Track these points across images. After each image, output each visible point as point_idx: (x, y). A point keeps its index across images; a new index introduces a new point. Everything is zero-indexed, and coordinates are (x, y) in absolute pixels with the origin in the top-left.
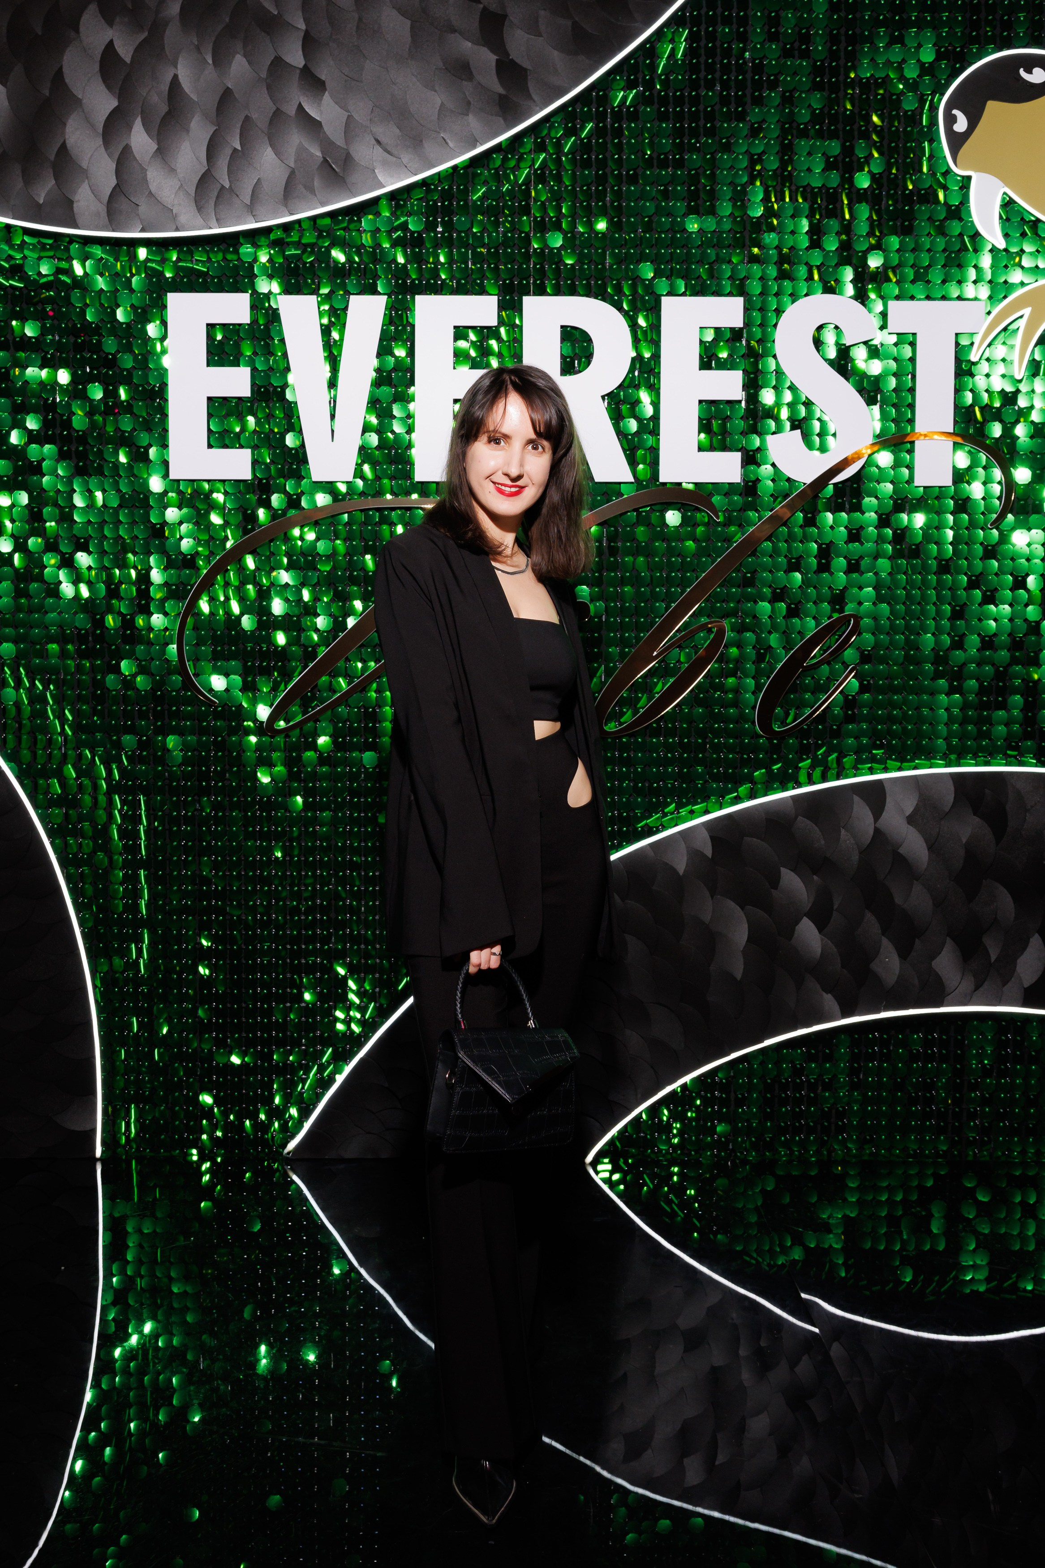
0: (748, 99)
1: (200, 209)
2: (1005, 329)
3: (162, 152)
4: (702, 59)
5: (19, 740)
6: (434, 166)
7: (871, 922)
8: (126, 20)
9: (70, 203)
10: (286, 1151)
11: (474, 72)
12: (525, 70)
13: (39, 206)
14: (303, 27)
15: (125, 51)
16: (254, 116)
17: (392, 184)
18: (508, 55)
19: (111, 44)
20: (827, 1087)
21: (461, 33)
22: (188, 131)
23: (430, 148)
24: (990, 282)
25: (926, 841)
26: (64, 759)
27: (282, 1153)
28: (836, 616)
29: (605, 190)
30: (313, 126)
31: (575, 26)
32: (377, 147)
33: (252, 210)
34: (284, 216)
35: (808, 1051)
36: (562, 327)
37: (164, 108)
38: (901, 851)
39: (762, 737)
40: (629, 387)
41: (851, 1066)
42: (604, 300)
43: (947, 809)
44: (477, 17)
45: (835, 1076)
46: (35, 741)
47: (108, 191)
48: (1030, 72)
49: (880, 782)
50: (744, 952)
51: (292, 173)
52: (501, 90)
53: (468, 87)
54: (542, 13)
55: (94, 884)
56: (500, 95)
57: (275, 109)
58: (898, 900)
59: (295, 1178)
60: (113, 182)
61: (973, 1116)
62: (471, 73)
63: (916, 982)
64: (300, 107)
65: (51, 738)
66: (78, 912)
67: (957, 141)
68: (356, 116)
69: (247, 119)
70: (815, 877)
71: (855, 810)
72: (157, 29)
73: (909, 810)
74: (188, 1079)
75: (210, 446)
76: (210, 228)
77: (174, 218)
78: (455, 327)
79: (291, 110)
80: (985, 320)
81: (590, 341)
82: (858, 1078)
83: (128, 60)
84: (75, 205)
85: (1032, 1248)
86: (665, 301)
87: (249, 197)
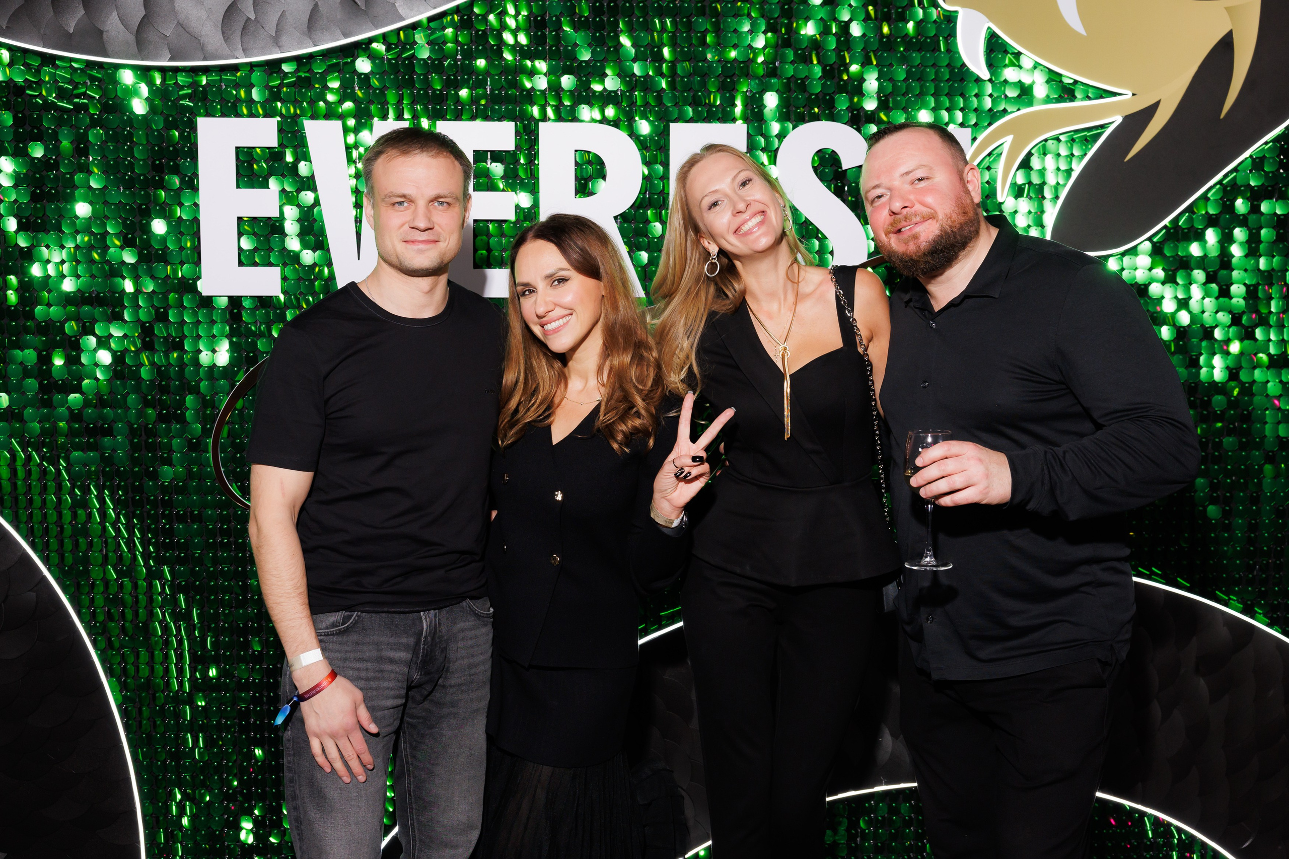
1: (226, 38)
2: (990, 154)
5: (61, 543)
9: (101, 33)
13: (70, 36)
17: (412, 17)
24: (975, 110)
26: (105, 560)
33: (276, 41)
34: (308, 47)
36: (576, 151)
40: (640, 206)
42: (618, 128)
46: (77, 544)
47: (137, 21)
51: (315, 6)
60: (141, 12)
65: (92, 541)
75: (241, 264)
76: (237, 58)
77: (203, 47)
78: (474, 151)
80: (972, 144)
81: (601, 163)
82: (856, 843)
84: (105, 35)
86: (673, 126)
87: (274, 29)
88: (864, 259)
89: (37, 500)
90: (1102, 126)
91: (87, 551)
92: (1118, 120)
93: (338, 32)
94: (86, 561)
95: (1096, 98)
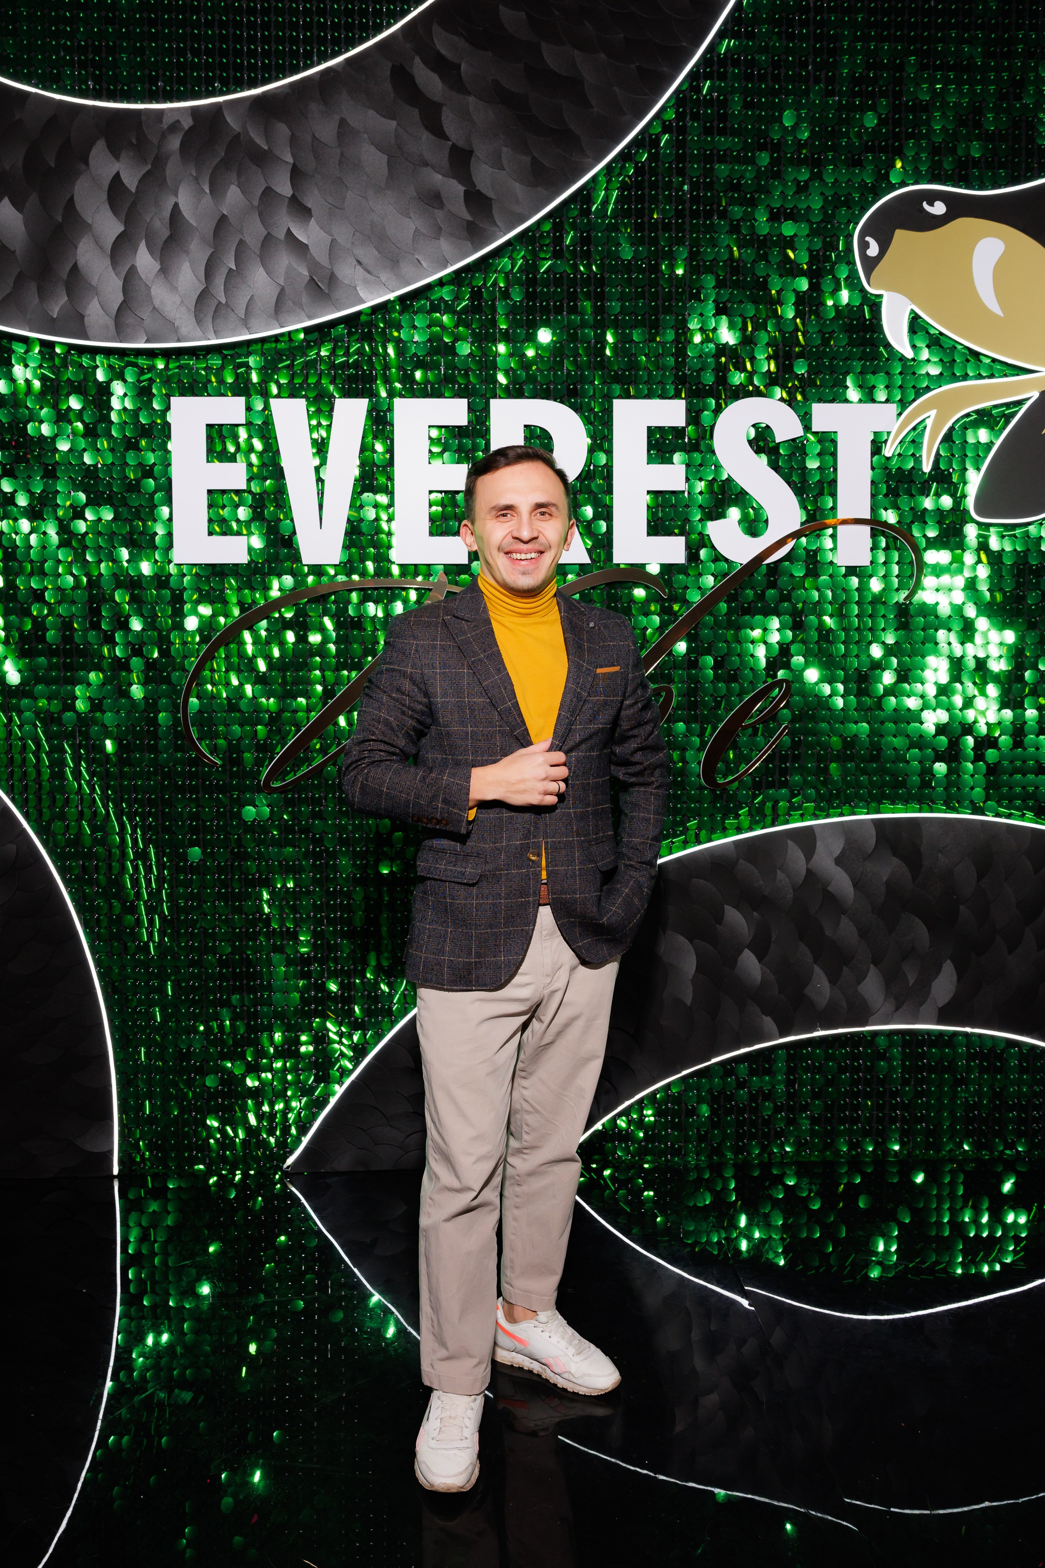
0: (687, 227)
1: (199, 321)
2: (914, 429)
3: (165, 271)
4: (646, 191)
5: (40, 800)
6: (409, 284)
7: (804, 952)
8: (131, 154)
9: (82, 317)
10: (285, 1166)
11: (445, 202)
12: (490, 199)
13: (53, 320)
14: (291, 161)
15: (131, 181)
16: (248, 239)
17: (371, 300)
18: (475, 186)
19: (117, 177)
20: (768, 1096)
21: (433, 167)
22: (187, 253)
23: (406, 268)
24: (901, 387)
25: (852, 879)
26: (81, 815)
27: (281, 1169)
28: (770, 680)
29: (562, 305)
30: (300, 248)
31: (535, 162)
32: (358, 267)
33: (246, 323)
34: (274, 329)
35: (750, 1066)
36: (525, 426)
37: (166, 233)
38: (830, 888)
39: (706, 788)
40: (585, 478)
41: (788, 1078)
42: (562, 402)
43: (870, 851)
44: (446, 152)
45: (774, 1087)
46: (54, 800)
47: (116, 306)
48: (931, 204)
49: (810, 828)
50: (694, 981)
51: (282, 290)
52: (469, 218)
53: (439, 214)
54: (505, 149)
55: (108, 928)
56: (468, 221)
57: (266, 233)
58: (828, 933)
59: (293, 1189)
60: (121, 298)
61: (894, 1121)
62: (442, 202)
63: (844, 1005)
64: (289, 231)
65: (68, 798)
66: (93, 953)
67: (870, 264)
68: (339, 240)
69: (241, 242)
70: (755, 914)
71: (790, 851)
72: (159, 162)
73: (837, 852)
74: (196, 1102)
75: (210, 534)
76: (208, 339)
77: (175, 330)
79: (281, 235)
81: (551, 438)
82: (794, 1088)
83: (133, 190)
84: (86, 319)
85: (947, 1234)
86: (616, 402)
87: (243, 312)
88: (797, 527)
89: (18, 758)
90: (1019, 403)
91: (63, 807)
92: (1035, 395)
93: (303, 314)
94: (62, 816)
95: (1014, 375)
